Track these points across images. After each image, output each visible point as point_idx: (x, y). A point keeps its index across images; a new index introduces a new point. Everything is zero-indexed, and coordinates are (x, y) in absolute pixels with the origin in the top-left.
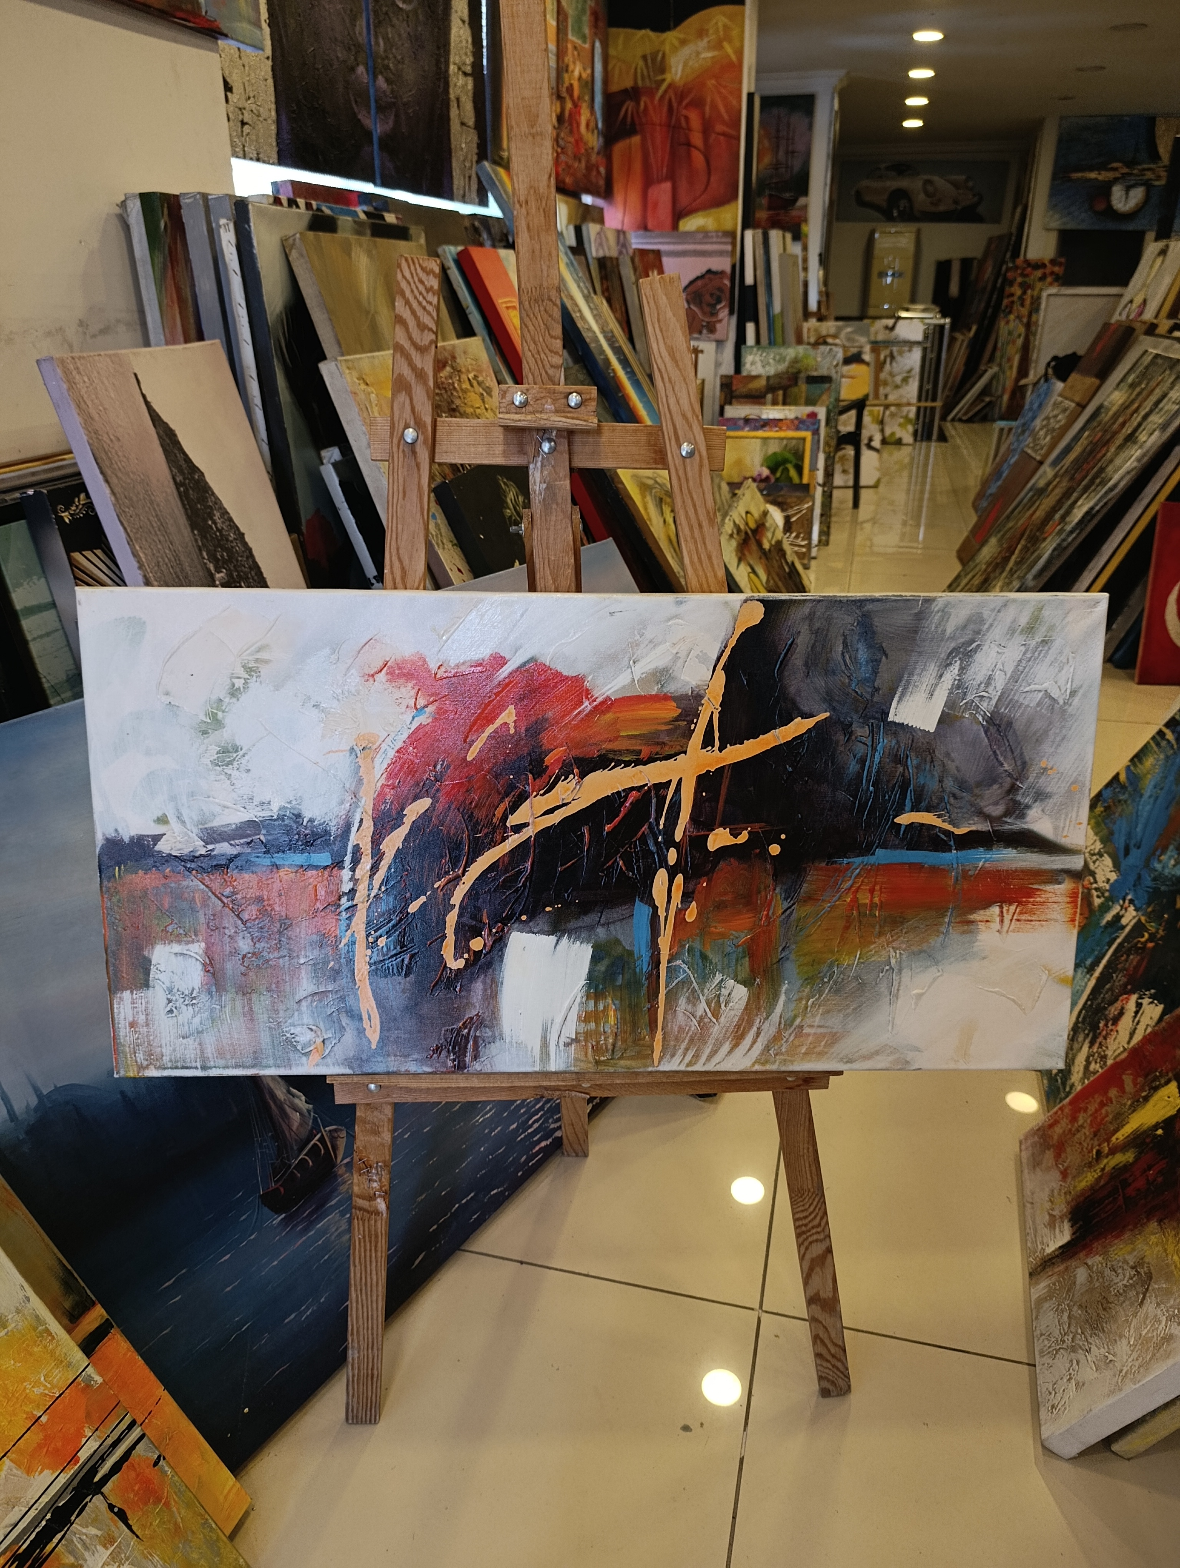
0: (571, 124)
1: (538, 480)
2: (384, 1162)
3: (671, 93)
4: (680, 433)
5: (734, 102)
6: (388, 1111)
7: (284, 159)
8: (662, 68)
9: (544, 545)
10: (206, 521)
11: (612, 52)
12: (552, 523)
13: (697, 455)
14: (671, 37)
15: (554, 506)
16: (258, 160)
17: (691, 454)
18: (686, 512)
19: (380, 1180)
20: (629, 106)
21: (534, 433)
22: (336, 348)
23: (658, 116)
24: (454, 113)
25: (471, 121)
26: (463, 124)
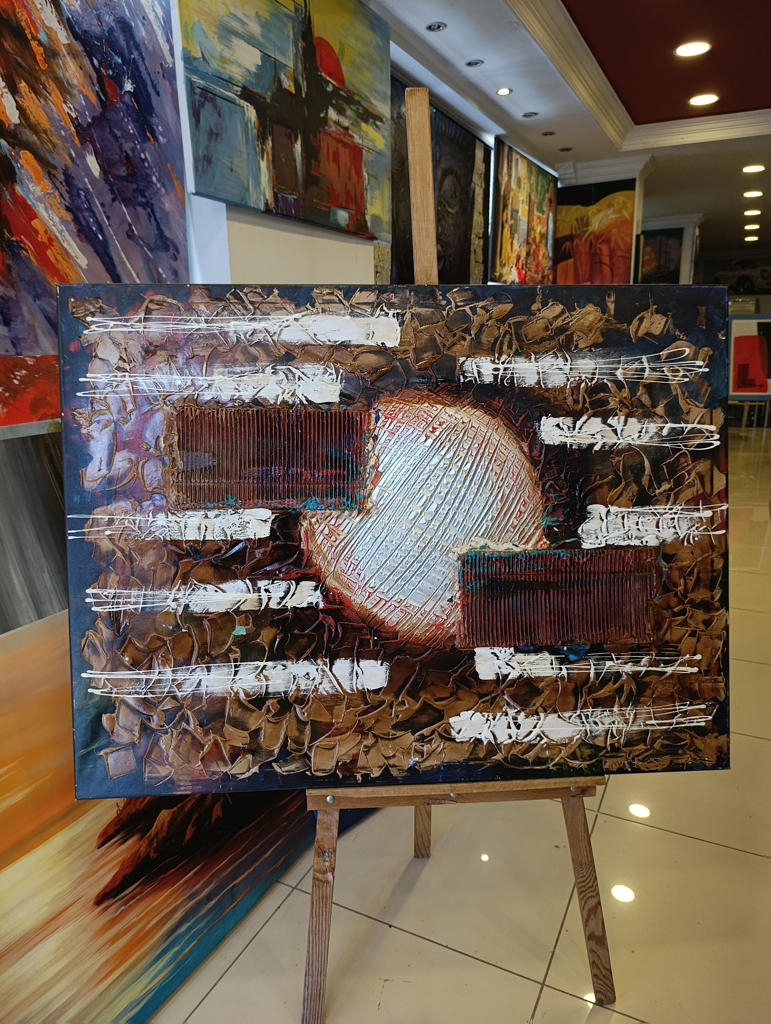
0: (534, 256)
3: (592, 237)
5: (628, 240)
8: (587, 224)
11: (559, 217)
14: (592, 209)
20: (568, 244)
23: (583, 248)
24: (472, 256)
25: (481, 260)
26: (477, 262)
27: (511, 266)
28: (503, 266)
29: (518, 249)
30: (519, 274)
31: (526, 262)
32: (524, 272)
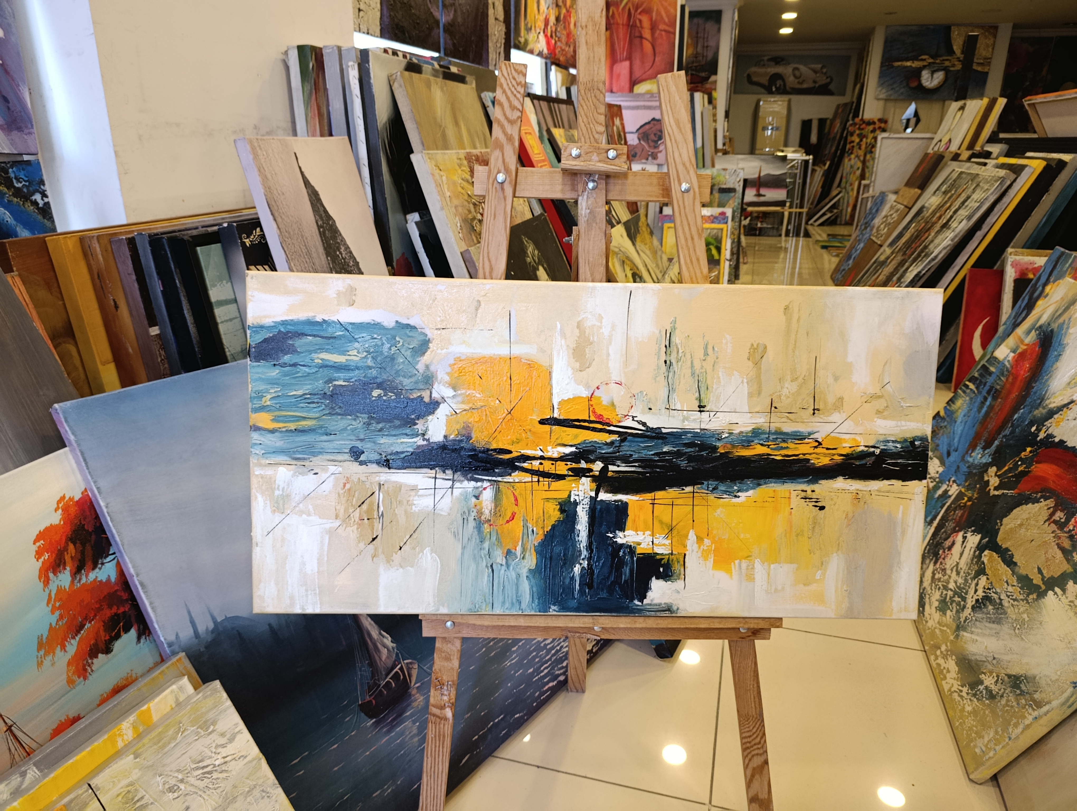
0: (564, 22)
1: (584, 207)
2: (453, 681)
3: (630, 5)
4: (681, 177)
5: (672, 10)
6: (458, 644)
7: (383, 35)
9: (586, 251)
10: (335, 252)
12: (592, 236)
13: (692, 192)
15: (594, 225)
16: (368, 33)
17: (687, 191)
18: (683, 229)
19: (449, 695)
21: (583, 176)
22: (420, 147)
23: (620, 19)
24: (491, 11)
25: (501, 17)
26: (496, 19)
27: (538, 31)
28: (529, 30)
29: (546, 10)
30: (548, 43)
31: (556, 30)
32: (553, 42)
